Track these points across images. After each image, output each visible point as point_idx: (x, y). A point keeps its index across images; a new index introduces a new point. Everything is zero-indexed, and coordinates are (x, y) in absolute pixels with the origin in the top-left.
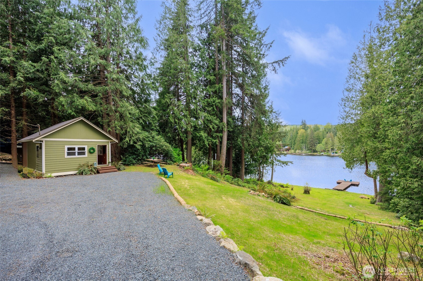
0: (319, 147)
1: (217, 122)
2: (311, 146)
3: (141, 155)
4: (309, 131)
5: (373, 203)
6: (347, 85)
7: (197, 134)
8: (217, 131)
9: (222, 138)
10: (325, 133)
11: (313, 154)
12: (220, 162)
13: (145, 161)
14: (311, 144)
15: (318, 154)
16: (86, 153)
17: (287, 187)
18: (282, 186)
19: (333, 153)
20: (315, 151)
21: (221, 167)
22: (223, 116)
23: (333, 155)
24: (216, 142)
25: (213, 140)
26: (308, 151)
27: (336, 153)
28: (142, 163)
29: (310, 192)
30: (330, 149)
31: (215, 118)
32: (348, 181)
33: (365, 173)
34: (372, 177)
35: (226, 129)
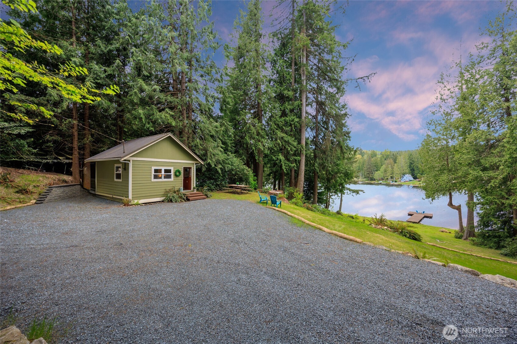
0: (377, 175)
1: (295, 144)
2: (368, 173)
3: (219, 179)
4: (365, 157)
5: (459, 237)
7: (273, 157)
8: (294, 155)
9: (300, 162)
10: (383, 159)
11: (370, 182)
13: (223, 187)
14: (368, 171)
15: (376, 182)
16: (172, 176)
19: (393, 181)
20: (372, 179)
22: (302, 137)
23: (392, 184)
24: (294, 166)
25: (290, 165)
26: (365, 179)
27: (396, 182)
28: (220, 189)
30: (389, 177)
31: (293, 139)
32: (420, 212)
33: (448, 205)
34: (457, 209)
35: (304, 152)
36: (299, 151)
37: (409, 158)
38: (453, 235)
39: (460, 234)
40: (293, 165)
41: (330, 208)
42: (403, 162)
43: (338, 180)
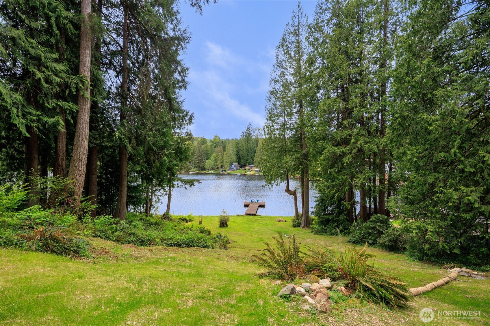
0: (209, 163)
2: (199, 162)
4: (196, 143)
5: (298, 226)
6: (274, 75)
10: (213, 147)
11: (201, 172)
12: (68, 180)
14: (199, 160)
15: (207, 172)
17: (191, 220)
18: (185, 220)
19: (223, 170)
20: (203, 169)
21: (72, 194)
23: (222, 173)
25: (45, 119)
26: (195, 169)
27: (225, 171)
29: (228, 223)
30: (219, 166)
31: (55, 56)
32: (255, 201)
33: (286, 191)
34: (293, 195)
35: (88, 95)
36: (73, 90)
37: (236, 146)
38: (290, 223)
39: (297, 221)
40: (51, 121)
41: (152, 211)
42: (231, 149)
43: (165, 161)
